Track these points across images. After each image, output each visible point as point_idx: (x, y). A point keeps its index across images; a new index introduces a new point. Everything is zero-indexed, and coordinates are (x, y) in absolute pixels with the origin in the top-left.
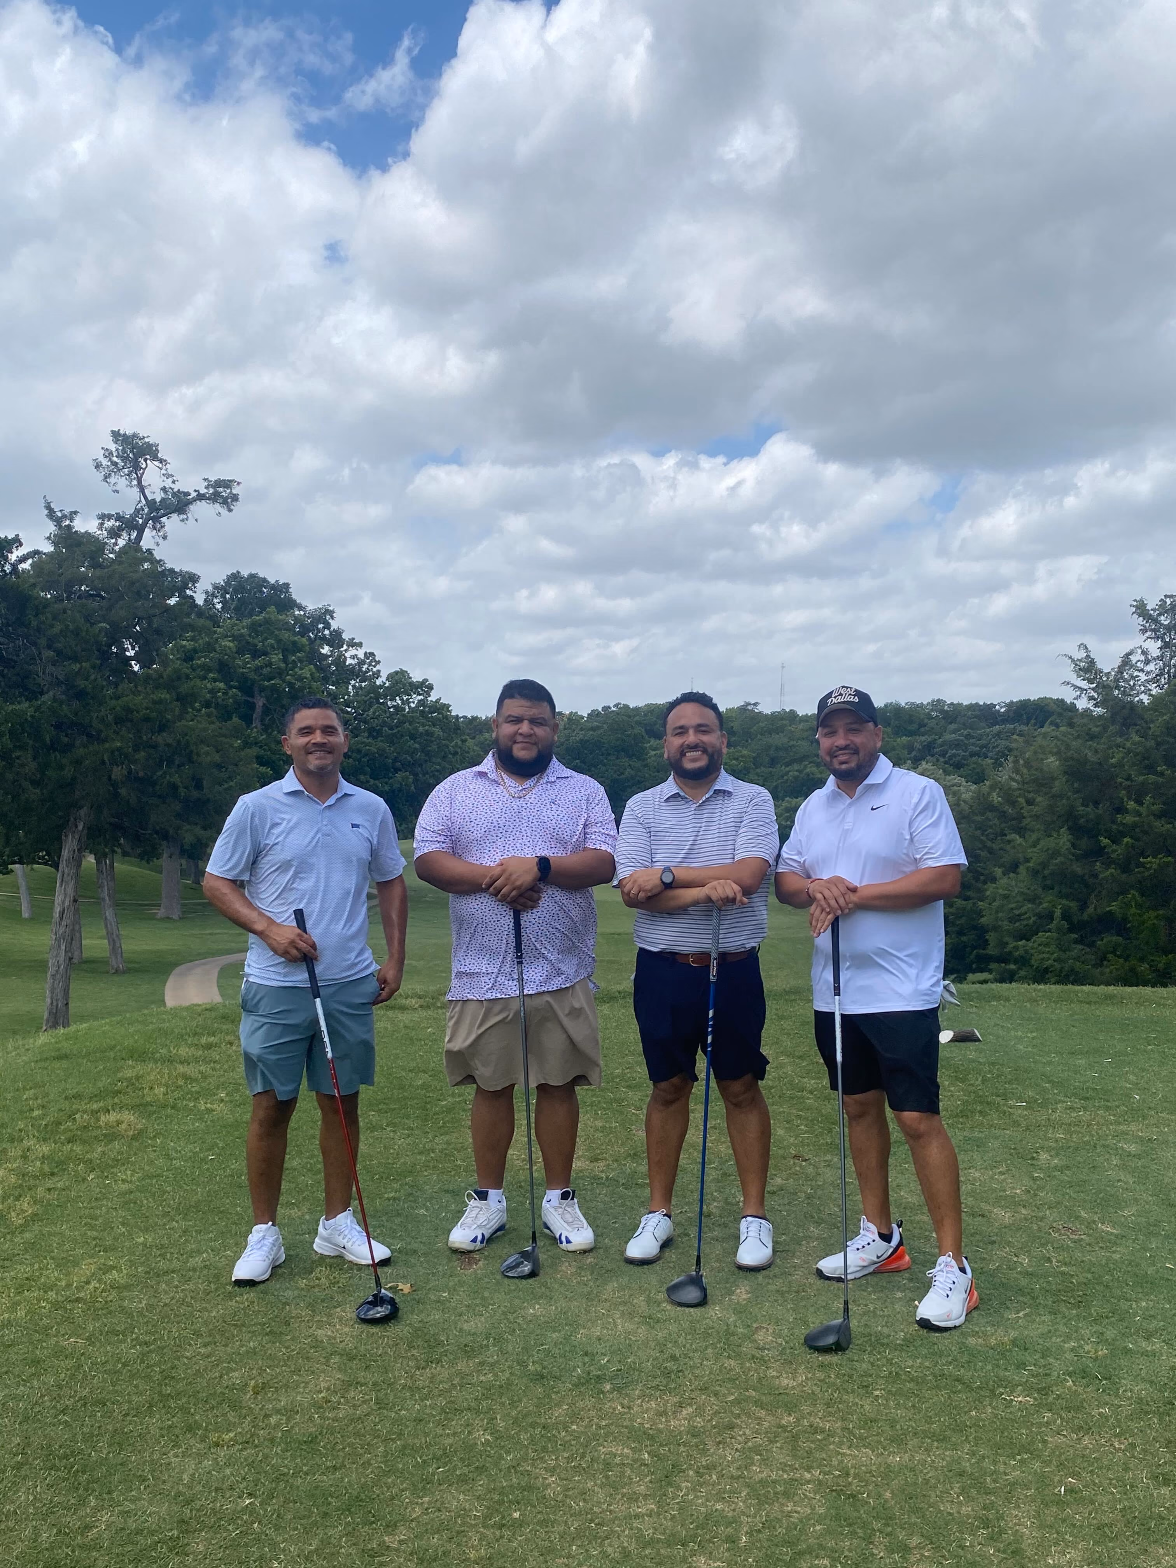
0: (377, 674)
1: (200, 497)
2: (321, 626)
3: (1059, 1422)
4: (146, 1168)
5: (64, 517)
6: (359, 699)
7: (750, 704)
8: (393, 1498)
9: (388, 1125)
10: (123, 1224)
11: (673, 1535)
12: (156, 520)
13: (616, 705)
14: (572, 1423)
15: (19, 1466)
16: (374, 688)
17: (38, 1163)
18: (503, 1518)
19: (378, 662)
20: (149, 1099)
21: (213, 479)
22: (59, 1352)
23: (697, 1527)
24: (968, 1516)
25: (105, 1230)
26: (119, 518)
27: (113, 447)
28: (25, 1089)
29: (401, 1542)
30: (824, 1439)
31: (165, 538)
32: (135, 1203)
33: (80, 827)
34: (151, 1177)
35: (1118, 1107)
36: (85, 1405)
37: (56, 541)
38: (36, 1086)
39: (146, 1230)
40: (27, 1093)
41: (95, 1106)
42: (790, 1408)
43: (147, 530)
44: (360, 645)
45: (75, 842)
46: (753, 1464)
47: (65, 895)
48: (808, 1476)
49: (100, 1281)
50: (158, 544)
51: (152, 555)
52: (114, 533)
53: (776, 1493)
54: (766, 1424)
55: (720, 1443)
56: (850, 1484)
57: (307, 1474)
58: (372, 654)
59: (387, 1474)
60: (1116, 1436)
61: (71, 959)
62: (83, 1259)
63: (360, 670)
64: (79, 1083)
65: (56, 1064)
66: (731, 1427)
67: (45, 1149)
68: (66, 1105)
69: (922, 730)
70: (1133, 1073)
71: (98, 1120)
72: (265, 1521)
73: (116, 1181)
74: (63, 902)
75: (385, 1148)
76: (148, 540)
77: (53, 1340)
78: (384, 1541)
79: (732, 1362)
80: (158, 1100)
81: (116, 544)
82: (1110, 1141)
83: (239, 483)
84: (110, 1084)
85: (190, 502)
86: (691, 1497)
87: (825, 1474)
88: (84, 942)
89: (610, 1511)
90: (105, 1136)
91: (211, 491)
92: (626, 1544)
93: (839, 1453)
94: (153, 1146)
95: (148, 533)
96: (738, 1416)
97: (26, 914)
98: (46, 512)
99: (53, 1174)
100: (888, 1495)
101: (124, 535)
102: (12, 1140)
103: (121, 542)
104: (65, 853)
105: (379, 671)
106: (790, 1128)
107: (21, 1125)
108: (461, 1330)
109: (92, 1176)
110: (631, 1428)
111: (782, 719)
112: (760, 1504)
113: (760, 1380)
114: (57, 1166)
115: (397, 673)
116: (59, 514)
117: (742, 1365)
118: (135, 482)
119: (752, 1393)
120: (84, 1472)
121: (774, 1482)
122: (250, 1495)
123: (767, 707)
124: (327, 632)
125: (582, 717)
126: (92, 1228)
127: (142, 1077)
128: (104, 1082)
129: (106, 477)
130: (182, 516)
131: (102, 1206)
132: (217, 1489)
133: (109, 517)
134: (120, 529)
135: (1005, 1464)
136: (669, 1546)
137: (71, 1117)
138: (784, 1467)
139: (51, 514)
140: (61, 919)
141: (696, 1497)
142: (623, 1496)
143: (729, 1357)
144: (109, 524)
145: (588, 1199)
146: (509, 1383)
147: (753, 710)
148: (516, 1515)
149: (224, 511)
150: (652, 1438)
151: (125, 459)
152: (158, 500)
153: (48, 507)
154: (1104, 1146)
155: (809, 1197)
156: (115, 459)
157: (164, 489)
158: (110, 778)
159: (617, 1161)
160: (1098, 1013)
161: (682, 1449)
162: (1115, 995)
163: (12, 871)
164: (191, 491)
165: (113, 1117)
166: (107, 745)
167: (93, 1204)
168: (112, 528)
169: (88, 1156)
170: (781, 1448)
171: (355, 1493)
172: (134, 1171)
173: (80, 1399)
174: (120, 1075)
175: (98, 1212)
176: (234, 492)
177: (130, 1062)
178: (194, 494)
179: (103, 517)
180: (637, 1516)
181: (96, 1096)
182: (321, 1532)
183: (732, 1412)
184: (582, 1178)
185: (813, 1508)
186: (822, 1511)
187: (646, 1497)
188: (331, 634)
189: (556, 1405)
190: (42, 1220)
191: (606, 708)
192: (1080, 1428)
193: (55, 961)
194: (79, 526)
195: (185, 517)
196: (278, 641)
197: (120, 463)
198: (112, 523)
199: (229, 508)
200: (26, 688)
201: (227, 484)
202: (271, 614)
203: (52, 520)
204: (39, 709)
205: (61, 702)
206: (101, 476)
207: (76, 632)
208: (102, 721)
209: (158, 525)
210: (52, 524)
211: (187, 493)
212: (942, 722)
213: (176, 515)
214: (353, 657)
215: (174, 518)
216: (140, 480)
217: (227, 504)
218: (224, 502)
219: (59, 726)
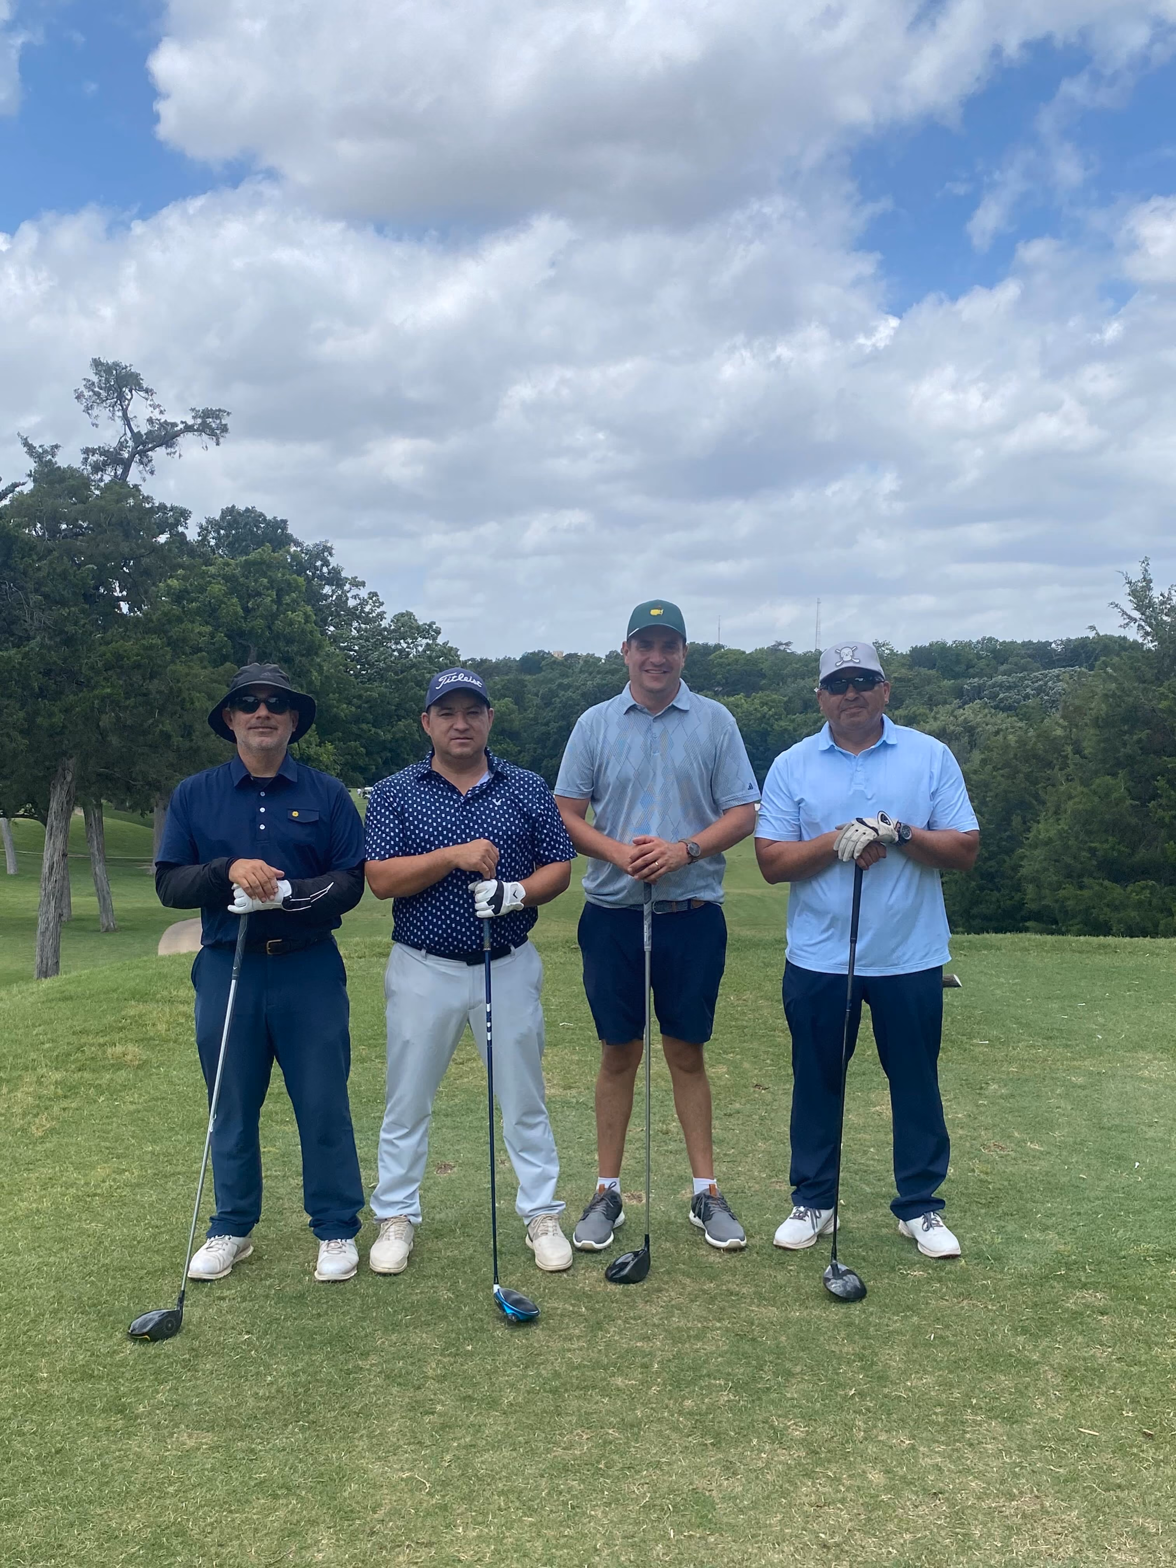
0: (381, 616)
1: (188, 428)
2: (319, 563)
3: (944, 1290)
4: (152, 1092)
5: (45, 452)
7: (781, 644)
8: (366, 1336)
9: (376, 1057)
10: (133, 1137)
11: (598, 1362)
12: (142, 454)
14: (523, 1286)
15: (55, 1312)
16: (379, 631)
17: (52, 1087)
18: (458, 1350)
19: (383, 603)
20: (152, 1034)
21: (201, 408)
22: (82, 1232)
23: (618, 1358)
24: (847, 1354)
25: (116, 1141)
26: (103, 452)
27: (95, 379)
28: (34, 1026)
29: (372, 1365)
30: (738, 1300)
31: (152, 473)
32: (143, 1120)
33: (69, 778)
34: (157, 1099)
35: (1077, 1045)
36: (107, 1270)
37: (35, 477)
38: (45, 1023)
39: (154, 1142)
40: (37, 1029)
41: (102, 1040)
42: (711, 1279)
43: (134, 465)
44: (360, 583)
45: (63, 795)
46: (673, 1316)
47: (54, 849)
48: (718, 1325)
49: (114, 1180)
50: (144, 480)
51: (139, 491)
52: (99, 468)
53: (689, 1337)
54: (689, 1289)
55: (647, 1301)
56: (753, 1330)
57: (295, 1319)
58: (374, 594)
59: (364, 1319)
60: (991, 1300)
61: (60, 916)
62: (98, 1164)
63: (362, 611)
64: (85, 1021)
65: (62, 1005)
66: (660, 1290)
67: (58, 1076)
68: (73, 1039)
69: (971, 671)
70: (1103, 1016)
71: (104, 1052)
72: (260, 1350)
73: (124, 1103)
74: (52, 857)
75: (373, 1076)
76: (134, 476)
77: (77, 1225)
78: (358, 1365)
79: (668, 1244)
80: (161, 1034)
81: (101, 480)
82: (1060, 1074)
83: (228, 414)
84: (115, 1021)
85: (177, 434)
86: (616, 1338)
87: (733, 1323)
88: (73, 900)
89: (548, 1347)
90: (113, 1065)
91: (199, 421)
92: (557, 1368)
93: (748, 1310)
94: (157, 1074)
95: (135, 468)
96: (667, 1283)
97: (11, 871)
98: (25, 448)
99: (66, 1097)
100: (783, 1338)
101: (110, 470)
102: (26, 1068)
103: (107, 479)
104: (54, 806)
105: (383, 612)
106: (755, 1062)
107: (33, 1055)
108: (433, 1219)
109: (102, 1098)
110: (572, 1291)
112: (674, 1343)
113: (690, 1257)
114: (70, 1090)
115: (402, 615)
116: (40, 450)
117: (676, 1247)
118: (120, 414)
119: (682, 1266)
120: (110, 1316)
121: (689, 1329)
122: (248, 1333)
123: (799, 647)
124: (325, 570)
125: (600, 659)
126: (105, 1140)
127: (145, 1014)
128: (110, 1019)
129: (88, 409)
130: (169, 450)
131: (112, 1122)
132: (220, 1329)
133: (93, 451)
134: (105, 464)
135: (890, 1319)
136: (593, 1370)
137: (80, 1049)
138: (699, 1318)
139: (30, 449)
140: (51, 874)
141: (622, 1338)
142: (560, 1336)
143: (666, 1240)
144: (93, 459)
145: (557, 1119)
146: (471, 1258)
147: (784, 650)
148: (470, 1348)
149: (213, 444)
150: (590, 1297)
151: (108, 389)
152: (143, 433)
154: (1052, 1078)
155: (762, 1119)
156: (97, 389)
157: (150, 421)
158: (98, 726)
159: (588, 1088)
160: (1087, 961)
161: (615, 1305)
162: (1109, 945)
164: (178, 422)
165: (119, 1049)
166: (97, 692)
167: (104, 1121)
168: (96, 462)
169: (98, 1082)
170: (700, 1306)
171: (335, 1332)
172: (140, 1094)
173: (103, 1266)
174: (123, 1013)
175: (110, 1128)
176: (224, 422)
177: (133, 1003)
178: (181, 426)
179: (87, 451)
180: (569, 1350)
181: (102, 1031)
182: (306, 1357)
183: (662, 1280)
184: (554, 1102)
185: (718, 1347)
186: (726, 1348)
187: (579, 1338)
188: (329, 573)
189: (511, 1274)
190: (59, 1134)
192: (962, 1294)
193: (45, 918)
194: (62, 461)
195: (173, 450)
196: (271, 581)
197: (103, 394)
198: (96, 457)
199: (218, 440)
200: (13, 635)
201: (216, 414)
202: (264, 552)
203: (31, 455)
204: (25, 655)
205: (49, 648)
206: (83, 408)
207: (64, 575)
208: (92, 668)
209: (145, 460)
210: (32, 460)
211: (174, 425)
212: (993, 662)
213: (163, 448)
214: (355, 597)
215: (161, 451)
216: (125, 411)
217: (215, 435)
218: (212, 433)
219: (47, 673)
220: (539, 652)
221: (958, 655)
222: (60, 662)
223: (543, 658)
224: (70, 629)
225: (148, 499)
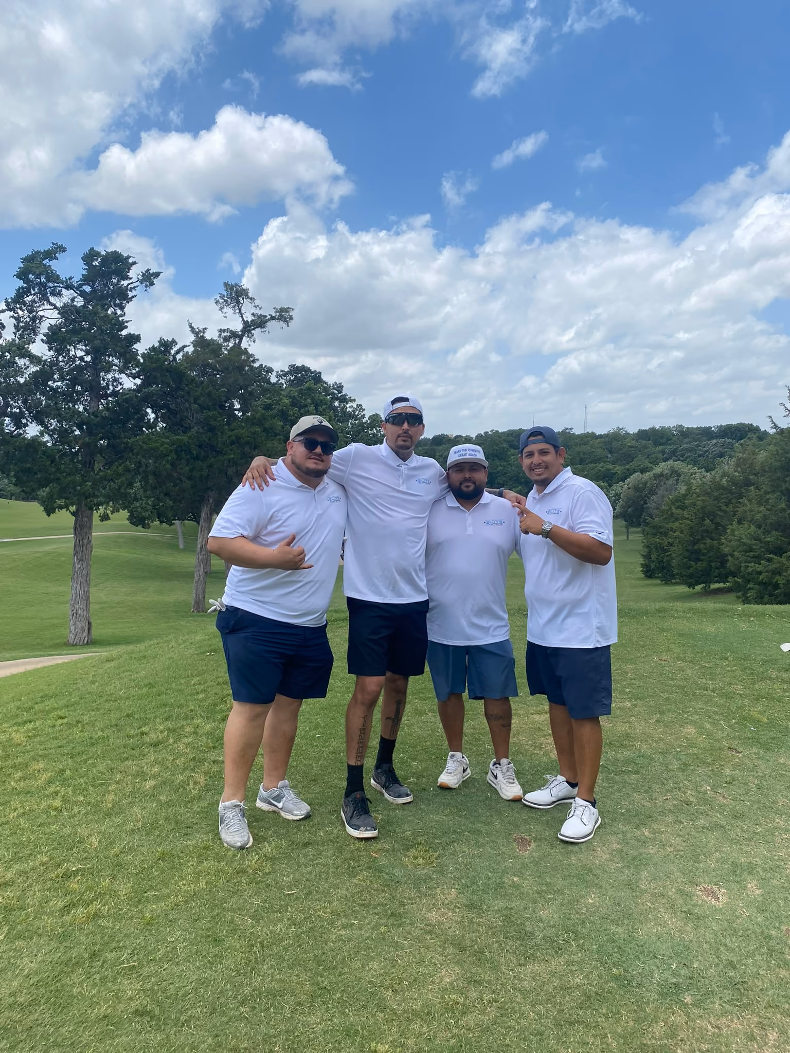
0: (363, 416)
1: (273, 318)
2: (336, 392)
5: (200, 331)
6: (353, 429)
7: (568, 429)
12: (249, 332)
13: (492, 431)
16: (362, 424)
19: (364, 410)
21: (278, 307)
26: (229, 331)
27: (225, 293)
31: (254, 342)
33: (211, 501)
37: (195, 344)
43: (244, 338)
44: (355, 400)
45: (208, 509)
47: (203, 538)
50: (249, 345)
51: (247, 351)
52: (226, 339)
58: (360, 405)
61: (206, 573)
63: (354, 414)
69: (669, 442)
74: (202, 542)
76: (244, 345)
81: (228, 346)
83: (293, 310)
85: (266, 322)
88: (212, 562)
91: (278, 314)
95: (245, 340)
97: (181, 546)
98: (190, 329)
101: (232, 340)
103: (231, 345)
104: (203, 515)
105: (364, 415)
111: (587, 437)
115: (374, 415)
116: (197, 330)
118: (238, 311)
123: (578, 431)
124: (338, 395)
129: (221, 309)
130: (262, 330)
133: (224, 331)
134: (230, 337)
139: (192, 329)
140: (201, 551)
144: (224, 335)
147: (569, 433)
149: (285, 326)
151: (232, 298)
152: (249, 321)
153: (191, 327)
156: (226, 298)
157: (253, 314)
158: (226, 474)
163: (174, 524)
164: (268, 315)
166: (226, 457)
168: (225, 336)
176: (291, 314)
178: (269, 317)
179: (221, 331)
188: (340, 396)
191: (486, 433)
193: (199, 573)
194: (208, 336)
195: (265, 330)
196: (313, 399)
197: (229, 301)
198: (225, 334)
199: (288, 323)
200: (182, 426)
201: (287, 310)
202: (310, 384)
203: (193, 333)
204: (190, 438)
205: (202, 433)
206: (218, 308)
207: (209, 394)
208: (224, 443)
209: (250, 335)
210: (193, 335)
211: (265, 316)
212: (681, 438)
213: (260, 329)
214: (351, 407)
215: (259, 330)
216: (240, 310)
217: (287, 321)
218: (285, 321)
219: (200, 446)
220: (442, 434)
221: (663, 434)
222: (207, 440)
223: (444, 438)
224: (213, 423)
225: (252, 355)
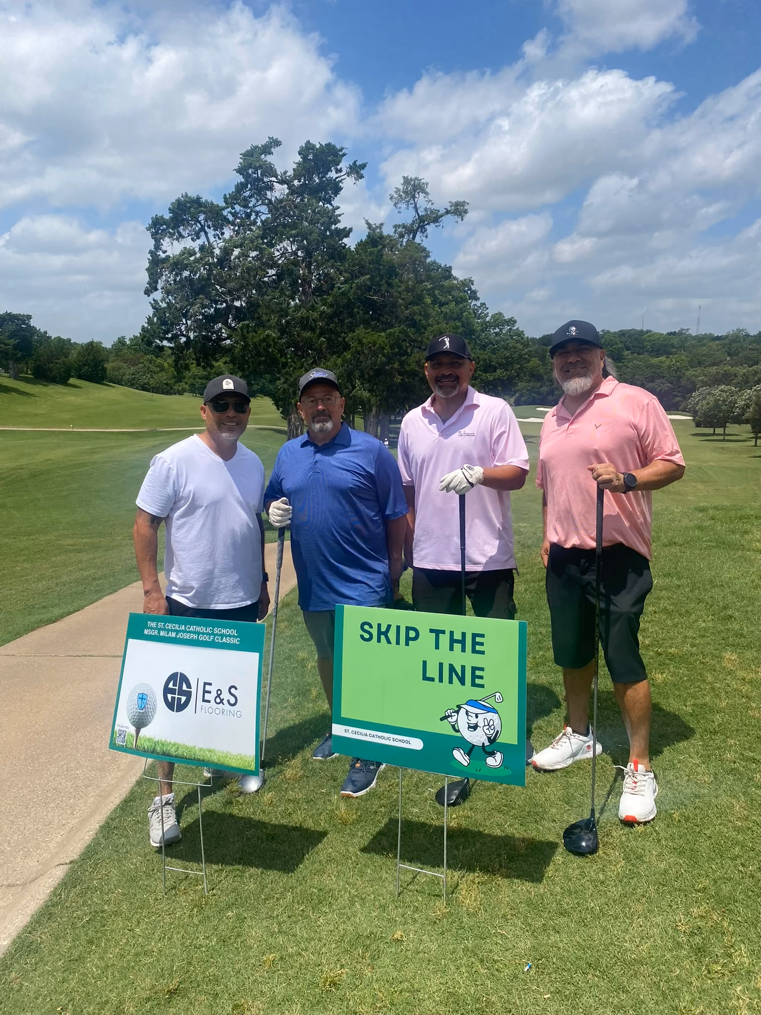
2: (466, 289)
5: (377, 227)
12: (423, 227)
21: (453, 201)
26: (404, 226)
27: (401, 188)
50: (422, 241)
51: (420, 246)
52: (402, 235)
76: (419, 238)
81: (403, 241)
83: (468, 204)
85: (441, 216)
91: (453, 208)
95: (419, 234)
98: (367, 226)
101: (408, 236)
103: (405, 240)
116: (374, 226)
118: (413, 206)
124: (469, 292)
129: (396, 204)
133: (399, 226)
134: (405, 233)
139: (369, 226)
149: (459, 219)
151: (407, 193)
152: (423, 216)
153: (368, 223)
156: (402, 193)
157: (427, 209)
164: (443, 209)
168: (400, 232)
176: (465, 208)
178: (444, 211)
179: (395, 226)
194: (384, 232)
195: (438, 224)
197: (404, 195)
198: (400, 229)
199: (462, 217)
201: (463, 204)
206: (393, 204)
209: (423, 230)
211: (440, 211)
213: (433, 224)
215: (431, 226)
216: (415, 204)
217: (462, 215)
218: (460, 214)
225: (424, 251)
